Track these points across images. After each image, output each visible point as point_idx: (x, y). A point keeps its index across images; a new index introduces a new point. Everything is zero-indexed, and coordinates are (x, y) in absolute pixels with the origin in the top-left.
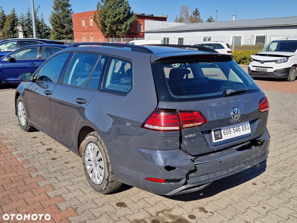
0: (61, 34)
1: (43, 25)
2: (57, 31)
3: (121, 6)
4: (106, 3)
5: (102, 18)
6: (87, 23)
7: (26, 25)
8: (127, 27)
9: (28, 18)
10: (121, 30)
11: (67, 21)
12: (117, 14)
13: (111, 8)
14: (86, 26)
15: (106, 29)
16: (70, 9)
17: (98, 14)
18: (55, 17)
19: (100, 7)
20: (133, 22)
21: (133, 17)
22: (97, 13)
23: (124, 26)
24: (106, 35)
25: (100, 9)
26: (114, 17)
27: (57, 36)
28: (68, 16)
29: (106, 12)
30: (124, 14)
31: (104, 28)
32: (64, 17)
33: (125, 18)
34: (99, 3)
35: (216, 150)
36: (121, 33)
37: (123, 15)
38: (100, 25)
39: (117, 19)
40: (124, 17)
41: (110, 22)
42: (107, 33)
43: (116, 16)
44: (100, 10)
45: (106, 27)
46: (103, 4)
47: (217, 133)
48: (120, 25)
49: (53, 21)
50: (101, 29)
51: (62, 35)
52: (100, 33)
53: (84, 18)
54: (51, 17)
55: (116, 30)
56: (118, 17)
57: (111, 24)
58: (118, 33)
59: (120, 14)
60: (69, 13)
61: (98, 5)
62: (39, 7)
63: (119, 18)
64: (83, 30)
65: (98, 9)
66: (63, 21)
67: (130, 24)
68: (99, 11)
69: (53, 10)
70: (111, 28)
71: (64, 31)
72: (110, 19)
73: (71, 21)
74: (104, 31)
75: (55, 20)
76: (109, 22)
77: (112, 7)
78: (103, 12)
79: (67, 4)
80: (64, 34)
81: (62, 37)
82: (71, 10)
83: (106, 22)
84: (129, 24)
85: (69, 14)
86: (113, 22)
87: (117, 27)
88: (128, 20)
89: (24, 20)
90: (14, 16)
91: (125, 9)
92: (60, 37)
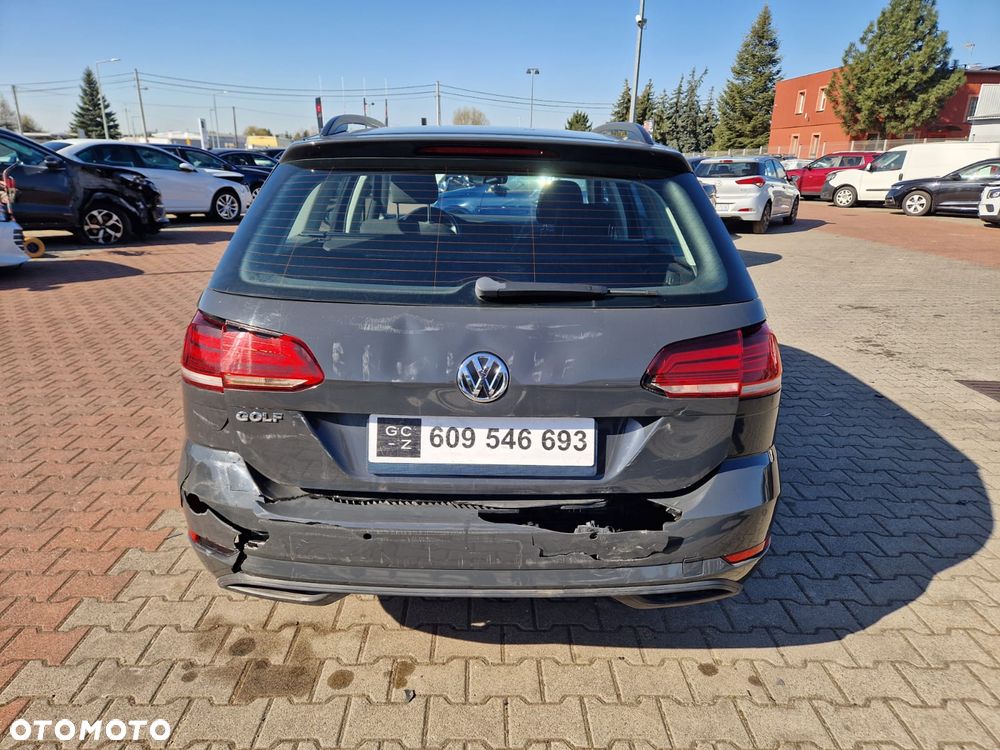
0: (738, 136)
1: (710, 116)
2: (729, 129)
3: (920, 48)
4: (872, 46)
5: (851, 87)
6: (810, 104)
7: (669, 118)
8: (924, 108)
9: (675, 100)
10: (902, 119)
11: (760, 101)
12: (899, 73)
13: (882, 58)
14: (805, 112)
15: (859, 116)
16: (775, 70)
17: (841, 78)
18: (733, 94)
19: (854, 57)
20: (951, 94)
21: (954, 78)
22: (840, 75)
23: (914, 107)
24: (854, 134)
25: (851, 61)
26: (889, 82)
27: (729, 140)
28: (765, 89)
29: (868, 70)
30: (924, 70)
31: (853, 115)
32: (755, 91)
33: (925, 82)
34: (852, 45)
35: (383, 489)
36: (903, 126)
37: (919, 74)
38: (841, 108)
39: (896, 86)
40: (922, 79)
41: (874, 96)
42: (859, 127)
43: (894, 80)
44: (850, 65)
45: (859, 110)
46: (863, 48)
47: (392, 430)
48: (903, 105)
49: (727, 104)
50: (844, 118)
51: (740, 140)
52: (839, 129)
53: (805, 90)
54: (723, 94)
55: (888, 117)
56: (902, 80)
57: (878, 102)
58: (893, 127)
59: (911, 71)
60: (770, 81)
61: (848, 53)
62: (706, 73)
63: (905, 85)
64: (795, 123)
65: (845, 62)
66: (751, 103)
67: (939, 100)
68: (846, 69)
69: (731, 77)
70: (872, 112)
71: (748, 127)
72: (874, 88)
73: (772, 101)
74: (850, 121)
75: (731, 102)
76: (869, 98)
77: (890, 54)
78: (857, 71)
79: (771, 57)
80: (747, 136)
81: (740, 143)
82: (779, 72)
83: (860, 97)
84: (933, 99)
85: (770, 85)
86: (883, 95)
87: (892, 109)
88: (935, 89)
89: (667, 105)
90: (648, 97)
91: (929, 58)
92: (735, 143)
